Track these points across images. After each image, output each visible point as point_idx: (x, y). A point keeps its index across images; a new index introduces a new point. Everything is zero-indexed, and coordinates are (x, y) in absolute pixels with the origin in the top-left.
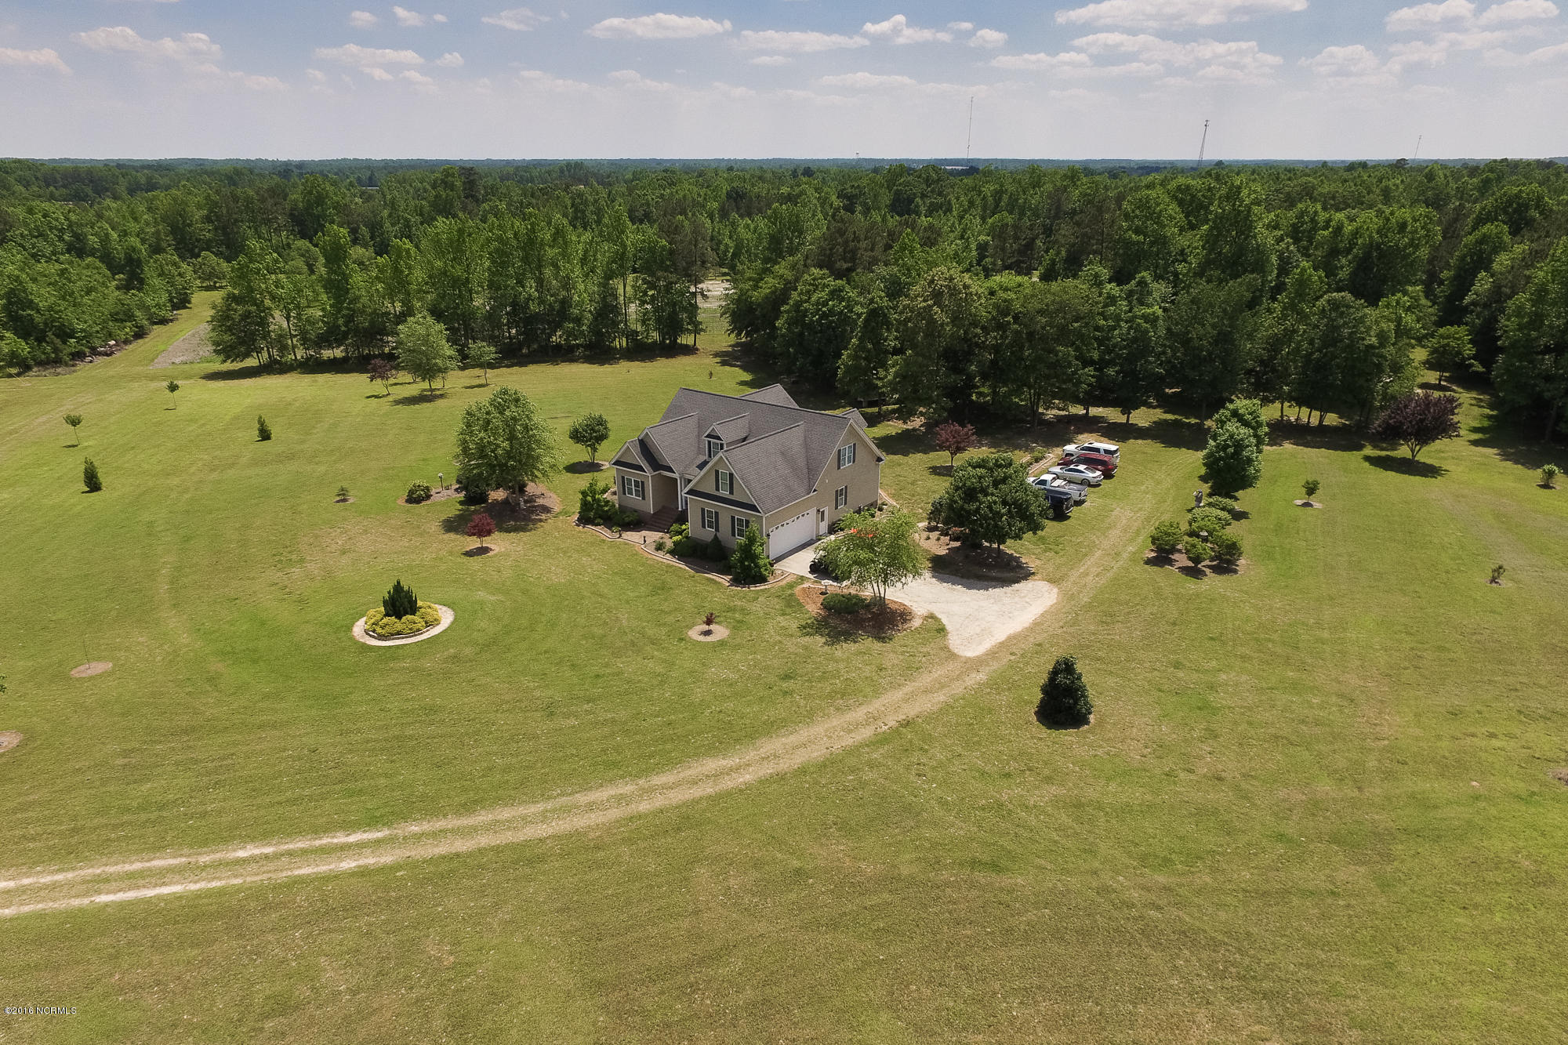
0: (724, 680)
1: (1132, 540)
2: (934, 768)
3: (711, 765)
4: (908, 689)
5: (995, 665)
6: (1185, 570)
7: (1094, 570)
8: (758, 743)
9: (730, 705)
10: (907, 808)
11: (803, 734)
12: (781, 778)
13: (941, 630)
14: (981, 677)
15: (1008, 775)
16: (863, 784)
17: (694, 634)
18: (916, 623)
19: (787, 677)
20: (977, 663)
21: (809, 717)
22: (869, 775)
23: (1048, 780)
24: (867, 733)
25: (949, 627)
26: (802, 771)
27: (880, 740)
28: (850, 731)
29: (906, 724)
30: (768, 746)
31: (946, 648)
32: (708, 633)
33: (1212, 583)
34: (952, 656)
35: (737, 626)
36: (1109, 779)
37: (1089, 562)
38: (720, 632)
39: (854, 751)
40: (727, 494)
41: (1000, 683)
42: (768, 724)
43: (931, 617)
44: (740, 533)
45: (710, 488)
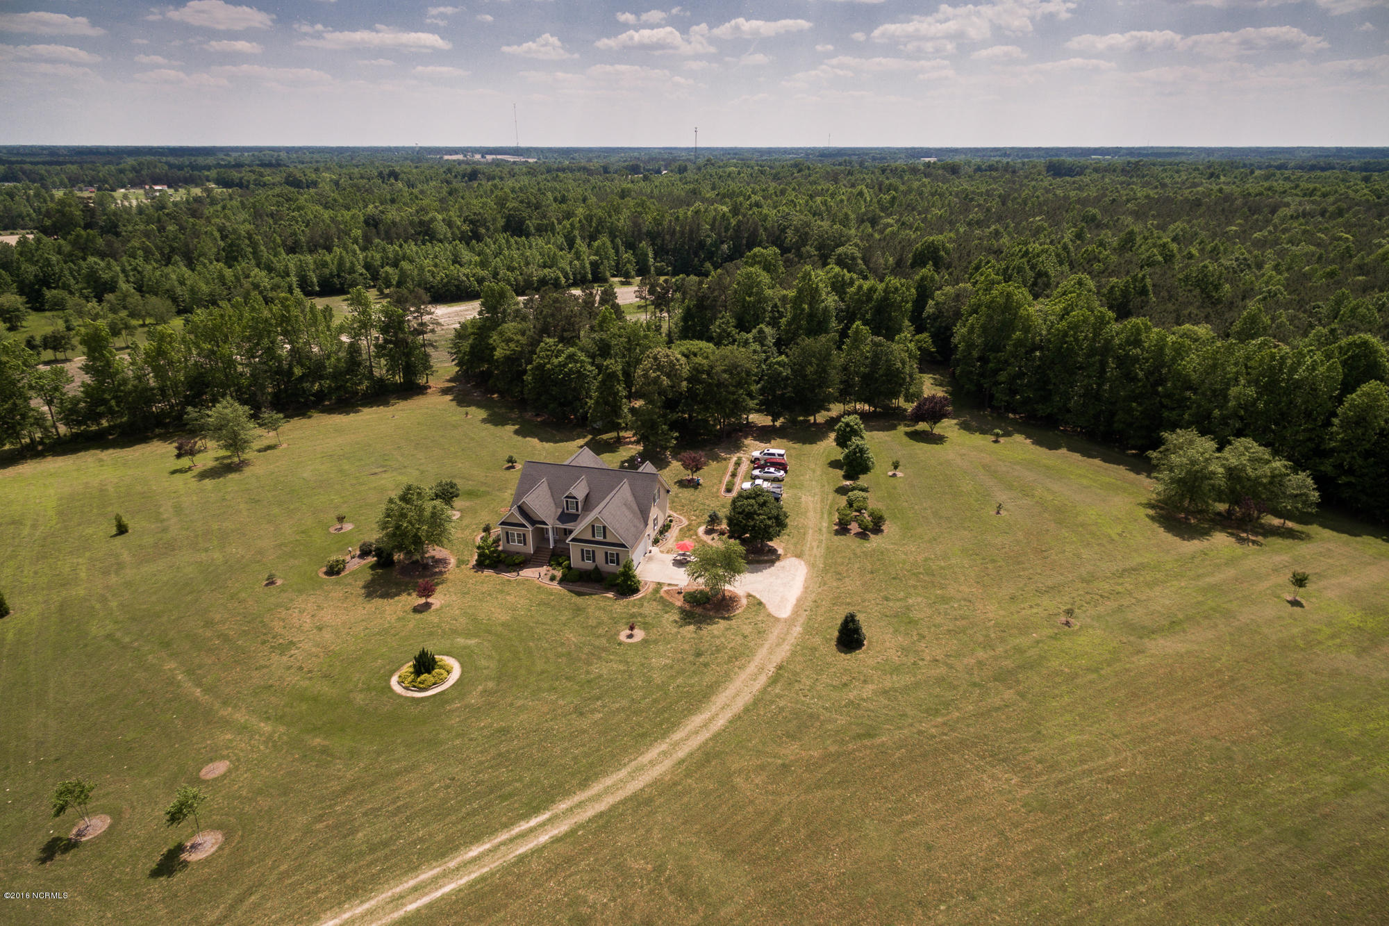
0: (665, 665)
1: (822, 518)
2: (809, 690)
3: (697, 720)
4: (767, 646)
5: (801, 620)
6: (858, 534)
7: (815, 544)
8: (713, 698)
9: (680, 681)
10: (811, 716)
11: (731, 690)
12: (738, 718)
13: (760, 603)
14: (797, 630)
15: (845, 685)
16: (782, 709)
18: (744, 601)
19: (699, 655)
20: (791, 622)
21: (727, 677)
22: (782, 703)
23: (865, 682)
24: (763, 680)
25: (763, 601)
26: (747, 710)
27: (774, 681)
28: (755, 680)
29: (780, 667)
30: (720, 699)
31: (769, 615)
32: (630, 636)
33: (875, 541)
34: (777, 620)
35: (646, 626)
36: (891, 674)
37: (809, 537)
39: (764, 691)
40: (601, 539)
41: (809, 630)
42: (710, 687)
43: (749, 596)
44: (612, 562)
45: (589, 536)
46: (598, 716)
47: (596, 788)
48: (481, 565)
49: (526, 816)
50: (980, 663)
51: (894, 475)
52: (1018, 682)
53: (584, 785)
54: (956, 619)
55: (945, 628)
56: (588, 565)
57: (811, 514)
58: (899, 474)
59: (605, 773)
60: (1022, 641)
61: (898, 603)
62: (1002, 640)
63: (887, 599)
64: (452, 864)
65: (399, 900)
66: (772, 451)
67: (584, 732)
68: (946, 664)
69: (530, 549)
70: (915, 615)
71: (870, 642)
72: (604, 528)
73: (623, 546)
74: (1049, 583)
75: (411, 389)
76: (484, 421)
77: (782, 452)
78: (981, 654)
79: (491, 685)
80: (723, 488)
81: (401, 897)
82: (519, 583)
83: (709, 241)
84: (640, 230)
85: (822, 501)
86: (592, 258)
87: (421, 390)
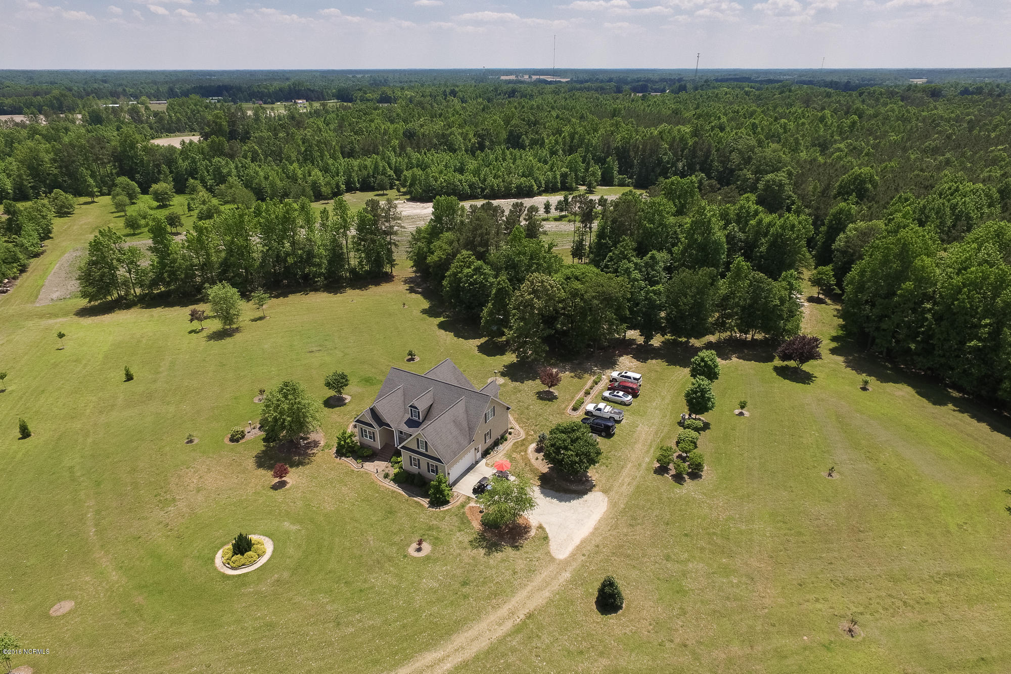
0: (431, 589)
1: (648, 452)
2: (544, 650)
4: (529, 588)
5: (575, 565)
6: (674, 477)
7: (627, 480)
8: (454, 637)
9: (435, 609)
11: (473, 631)
12: (465, 665)
13: (546, 538)
14: (567, 575)
15: (581, 652)
17: (411, 550)
18: (533, 533)
19: (465, 584)
20: (566, 563)
21: (479, 615)
22: (512, 659)
23: (601, 654)
24: (508, 625)
25: (550, 535)
26: (476, 658)
27: (518, 630)
28: (500, 625)
29: (530, 616)
30: (459, 639)
31: (548, 553)
32: (419, 550)
33: (689, 485)
34: (552, 559)
35: (436, 542)
36: (632, 651)
37: (625, 472)
38: (427, 547)
39: (502, 640)
40: (423, 451)
41: (577, 580)
42: (457, 622)
43: (540, 527)
44: (433, 471)
45: (415, 447)
46: (351, 630)
48: (339, 452)
50: (730, 661)
51: (741, 414)
54: (728, 598)
55: (712, 607)
56: (415, 470)
57: (638, 446)
58: (746, 414)
61: (677, 566)
62: (766, 637)
63: (668, 558)
66: (630, 373)
67: (331, 644)
68: (693, 653)
69: (378, 445)
70: (688, 584)
71: (628, 607)
76: (424, 311)
77: (638, 376)
79: (286, 575)
80: (571, 407)
82: (360, 475)
83: (666, 158)
84: (609, 147)
85: (656, 433)
86: (563, 169)
87: (388, 278)
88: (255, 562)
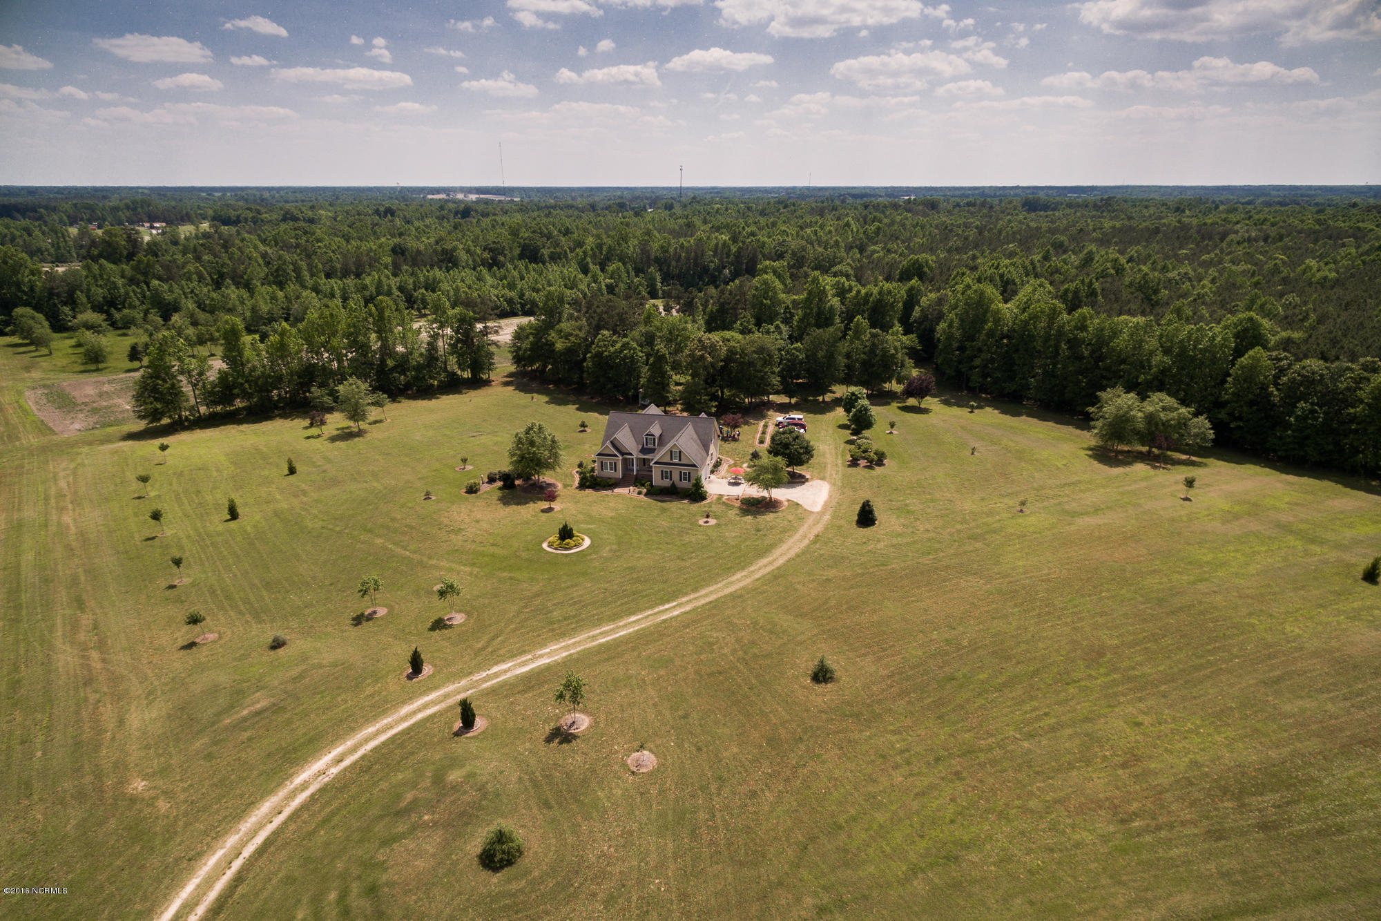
0: (735, 536)
1: (837, 458)
2: (839, 546)
3: (765, 561)
4: (807, 525)
5: (830, 512)
6: (865, 467)
7: (834, 473)
8: (773, 551)
9: (748, 543)
10: (842, 558)
11: (785, 547)
12: (792, 559)
13: (798, 504)
14: (827, 517)
15: (865, 543)
16: (821, 555)
17: (701, 523)
18: (786, 503)
19: (758, 530)
20: (822, 513)
21: (781, 541)
22: (821, 552)
23: (878, 541)
24: (806, 542)
25: (800, 503)
26: (798, 556)
27: (815, 542)
28: (800, 541)
29: (818, 535)
30: (778, 552)
31: (805, 510)
32: (707, 522)
33: (878, 470)
34: (811, 512)
35: (716, 517)
36: (896, 537)
37: (829, 469)
38: (712, 522)
39: (808, 546)
40: (677, 461)
41: (835, 516)
42: (769, 545)
43: (788, 500)
44: (685, 479)
45: (667, 459)
46: (695, 560)
47: (703, 592)
48: (583, 485)
49: (662, 603)
50: (959, 531)
51: (891, 433)
52: (985, 539)
53: (696, 590)
54: (941, 510)
55: (934, 514)
56: (666, 483)
57: (828, 456)
58: (895, 432)
59: (708, 585)
60: (989, 520)
61: (899, 503)
62: (974, 520)
64: (621, 624)
65: (594, 637)
66: (792, 416)
67: (687, 567)
68: (935, 532)
69: (619, 475)
70: (912, 508)
71: (880, 523)
72: (680, 452)
73: (695, 466)
74: (1010, 491)
75: (477, 383)
76: (547, 402)
77: (801, 417)
78: (959, 526)
79: (614, 547)
80: (757, 441)
81: (594, 636)
82: (615, 496)
83: (712, 266)
84: (648, 257)
85: (836, 448)
86: (608, 281)
87: (487, 383)
88: (580, 545)
